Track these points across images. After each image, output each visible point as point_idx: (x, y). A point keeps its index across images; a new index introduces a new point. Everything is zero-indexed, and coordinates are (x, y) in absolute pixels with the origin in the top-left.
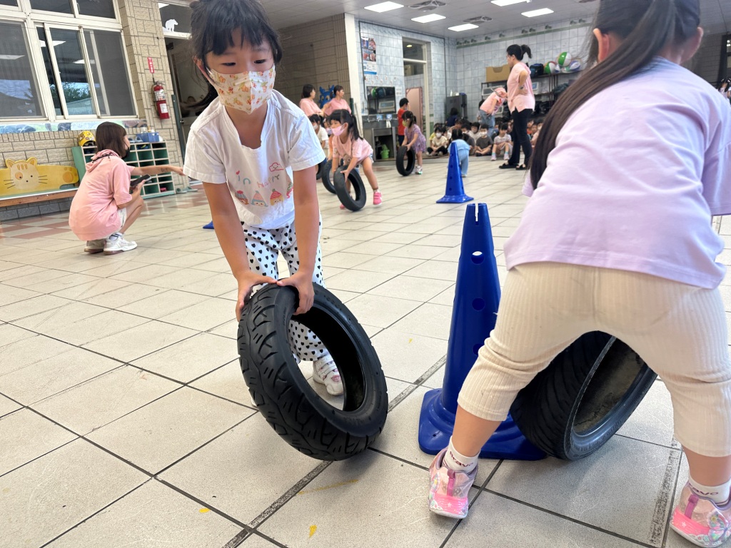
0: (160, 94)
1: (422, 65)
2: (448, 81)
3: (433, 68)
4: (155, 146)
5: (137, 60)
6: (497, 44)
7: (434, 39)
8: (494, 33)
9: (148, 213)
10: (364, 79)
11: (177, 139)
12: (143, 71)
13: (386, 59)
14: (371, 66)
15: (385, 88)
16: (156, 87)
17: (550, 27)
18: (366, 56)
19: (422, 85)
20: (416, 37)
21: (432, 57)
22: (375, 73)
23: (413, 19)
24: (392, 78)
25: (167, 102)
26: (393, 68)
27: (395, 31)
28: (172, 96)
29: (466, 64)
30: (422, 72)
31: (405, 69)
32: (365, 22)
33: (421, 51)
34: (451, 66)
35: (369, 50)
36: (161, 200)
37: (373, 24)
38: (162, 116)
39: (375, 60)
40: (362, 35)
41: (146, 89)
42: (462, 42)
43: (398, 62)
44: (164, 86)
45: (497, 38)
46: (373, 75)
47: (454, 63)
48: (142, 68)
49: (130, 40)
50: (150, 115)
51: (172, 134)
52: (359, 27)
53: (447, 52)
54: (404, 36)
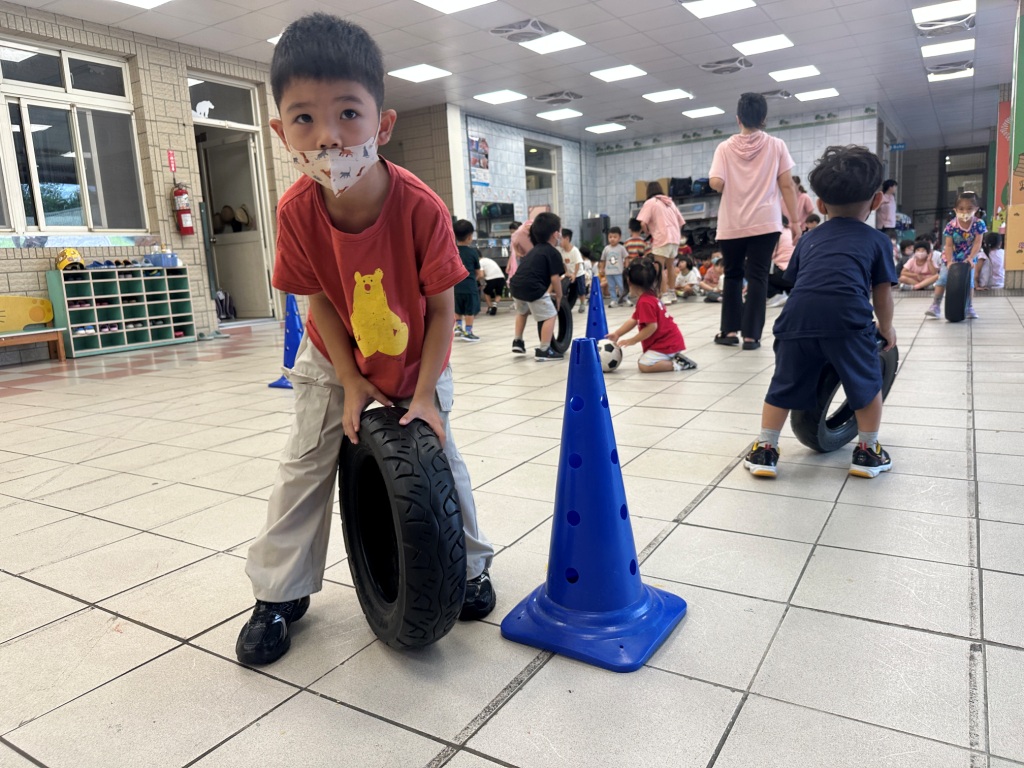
0: (183, 201)
1: (550, 175)
2: (584, 198)
3: (565, 180)
4: (171, 272)
5: (151, 153)
6: (650, 151)
7: (565, 141)
8: (646, 137)
9: (154, 367)
10: (472, 191)
11: (204, 263)
12: (159, 168)
13: (502, 166)
14: (481, 174)
15: (499, 204)
16: (178, 191)
17: (720, 132)
18: (475, 162)
19: (550, 202)
20: (542, 139)
21: (564, 166)
22: (487, 185)
23: (539, 115)
24: (510, 191)
25: (192, 212)
26: (511, 179)
27: (514, 130)
28: (200, 204)
29: (608, 178)
30: (549, 185)
31: (528, 181)
32: (474, 117)
33: (549, 157)
34: (589, 178)
35: (479, 155)
36: (175, 349)
37: (484, 119)
38: (183, 231)
39: (487, 167)
40: (470, 133)
41: (162, 193)
42: (603, 147)
43: (518, 171)
44: (188, 190)
45: (650, 143)
46: (484, 187)
47: (593, 176)
48: (159, 165)
49: (144, 126)
50: (166, 229)
51: (197, 256)
52: (466, 122)
53: (583, 159)
54: (527, 137)
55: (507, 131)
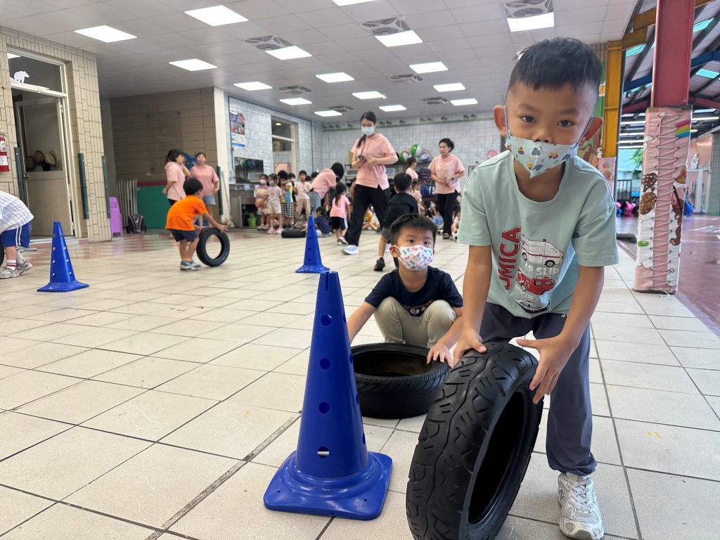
1: (290, 143)
2: (314, 160)
3: (300, 146)
7: (300, 120)
8: (355, 122)
10: (232, 149)
13: (255, 134)
14: (239, 138)
15: (255, 160)
17: (404, 122)
18: (235, 129)
19: (290, 161)
20: (284, 116)
21: (300, 137)
22: (244, 146)
23: (281, 101)
24: (261, 152)
26: (261, 143)
27: (264, 109)
28: (15, 148)
29: (331, 147)
30: (290, 150)
31: (274, 145)
32: (234, 98)
33: (290, 130)
34: (318, 146)
35: (237, 125)
37: (242, 100)
39: (244, 134)
40: (231, 109)
42: (327, 126)
43: (266, 138)
46: (241, 148)
47: (320, 145)
51: (11, 188)
52: (229, 101)
53: (313, 134)
54: (273, 115)
55: (258, 110)
